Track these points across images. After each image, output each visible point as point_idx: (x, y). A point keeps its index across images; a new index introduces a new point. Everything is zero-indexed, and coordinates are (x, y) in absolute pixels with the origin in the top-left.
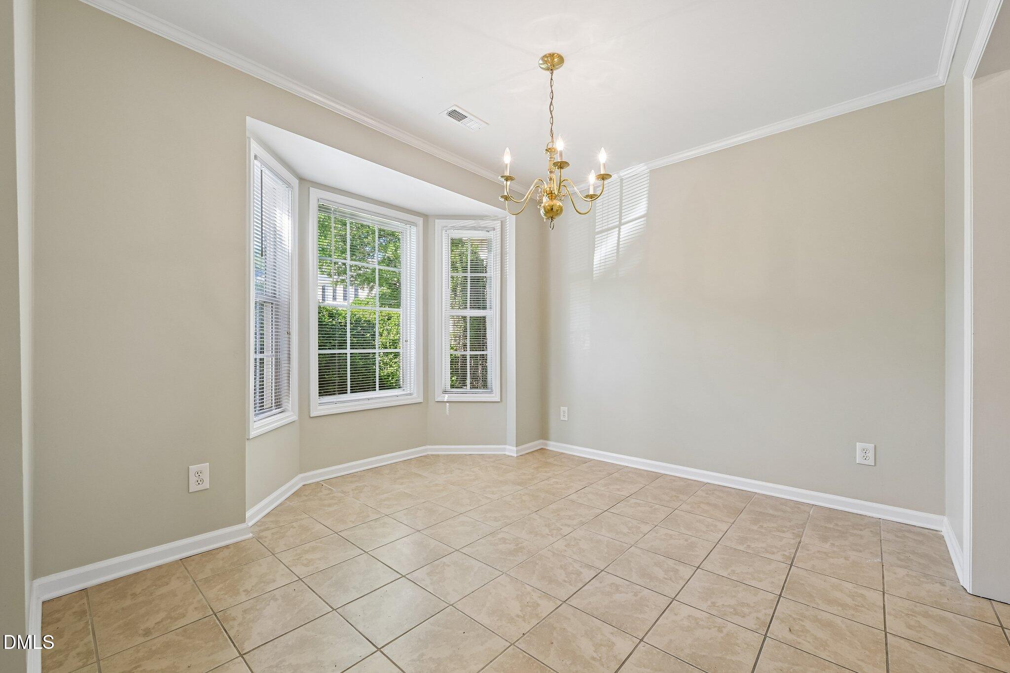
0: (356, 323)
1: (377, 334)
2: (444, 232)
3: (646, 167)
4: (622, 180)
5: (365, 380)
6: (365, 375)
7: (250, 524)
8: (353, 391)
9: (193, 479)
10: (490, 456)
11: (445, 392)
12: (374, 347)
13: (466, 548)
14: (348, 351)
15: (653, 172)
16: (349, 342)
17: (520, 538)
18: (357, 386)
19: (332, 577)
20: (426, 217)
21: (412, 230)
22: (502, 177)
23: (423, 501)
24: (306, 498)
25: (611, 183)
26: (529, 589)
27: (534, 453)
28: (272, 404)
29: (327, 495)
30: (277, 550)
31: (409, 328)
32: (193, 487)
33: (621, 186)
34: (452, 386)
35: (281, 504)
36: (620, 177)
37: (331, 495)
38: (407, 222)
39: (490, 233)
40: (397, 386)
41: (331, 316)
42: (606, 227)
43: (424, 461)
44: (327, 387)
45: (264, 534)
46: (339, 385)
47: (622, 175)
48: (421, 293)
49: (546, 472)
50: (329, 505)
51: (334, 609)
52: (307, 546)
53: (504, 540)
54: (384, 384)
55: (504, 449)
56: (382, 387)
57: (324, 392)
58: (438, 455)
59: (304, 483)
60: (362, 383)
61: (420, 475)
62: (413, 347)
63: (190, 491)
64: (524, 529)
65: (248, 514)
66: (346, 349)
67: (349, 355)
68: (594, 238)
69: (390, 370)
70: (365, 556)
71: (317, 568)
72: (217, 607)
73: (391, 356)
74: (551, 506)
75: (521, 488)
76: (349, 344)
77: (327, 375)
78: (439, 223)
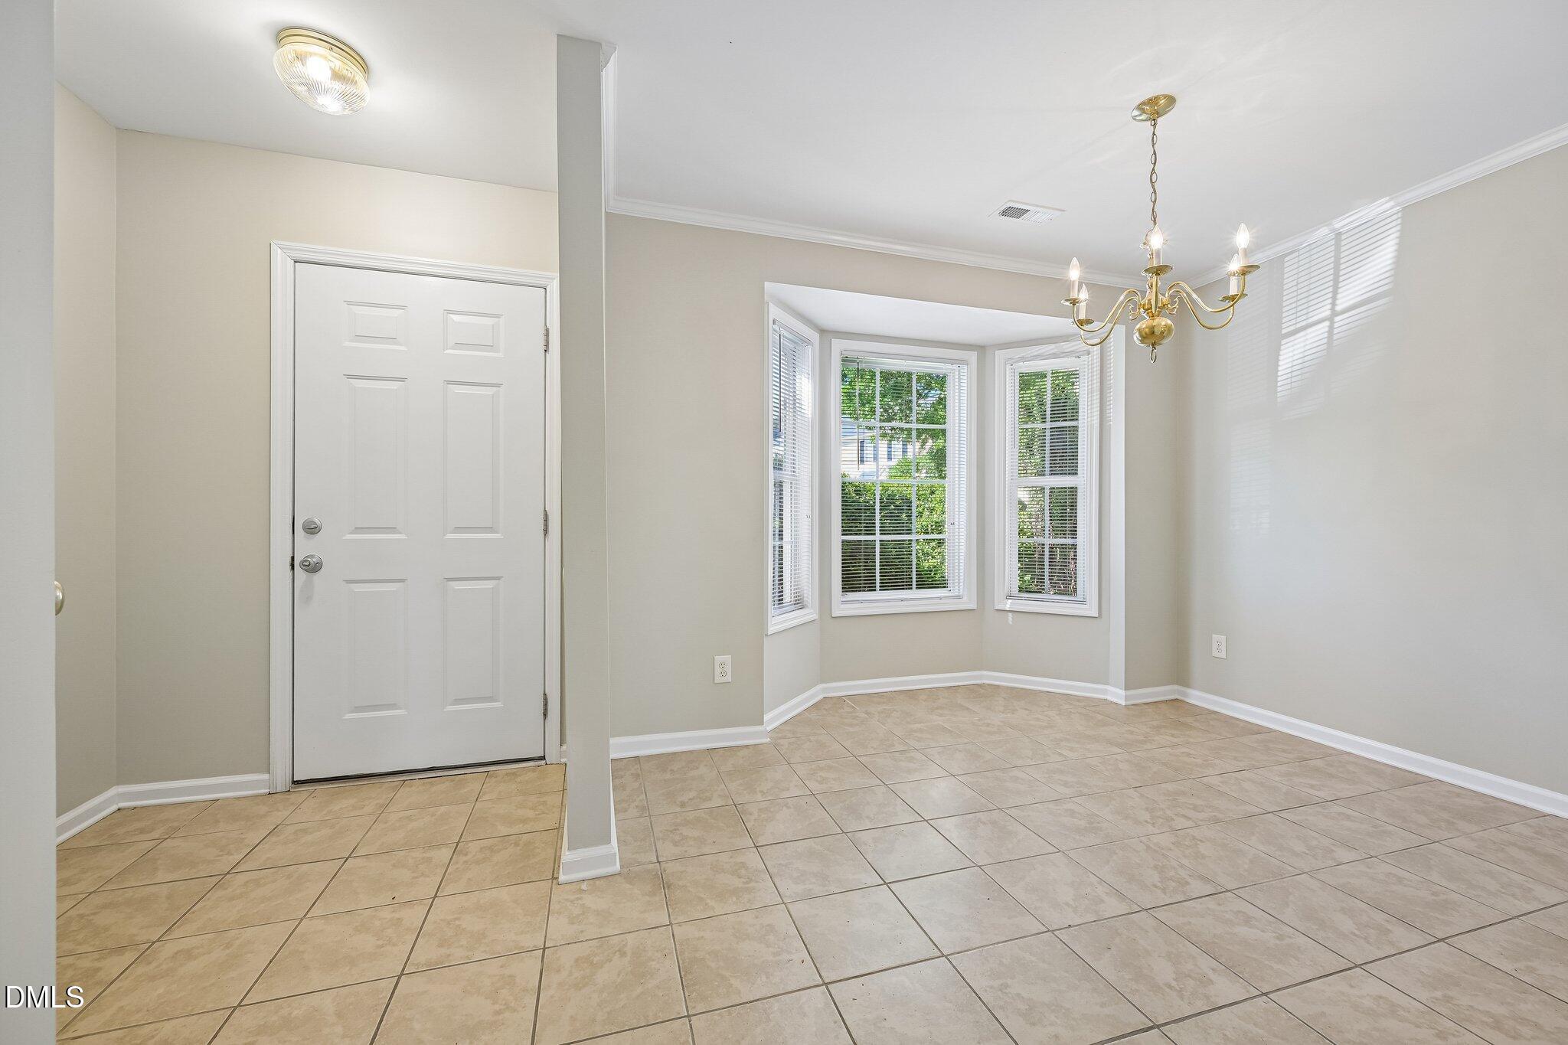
0: (888, 501)
1: (914, 514)
2: (1008, 367)
3: (1392, 203)
4: (1338, 235)
5: (900, 575)
6: (900, 568)
7: (769, 728)
8: (883, 588)
9: (718, 670)
10: (1079, 699)
11: (1010, 597)
12: (909, 532)
13: (1013, 809)
14: (878, 537)
15: (1408, 211)
16: (878, 525)
17: (1098, 816)
18: (889, 583)
19: (845, 801)
20: (982, 349)
21: (962, 371)
22: (1067, 300)
23: (966, 741)
24: (825, 712)
25: (1314, 246)
26: (1094, 879)
27: (1160, 705)
28: (791, 598)
29: (848, 713)
30: (792, 761)
31: (957, 506)
32: (718, 679)
33: (1338, 246)
34: (1021, 590)
35: (799, 715)
36: (1333, 230)
37: (854, 714)
38: (952, 361)
39: (1083, 358)
40: (942, 584)
41: (858, 492)
42: (1304, 323)
43: (979, 692)
44: (853, 581)
45: (782, 741)
46: (865, 580)
47: (1337, 226)
48: (974, 456)
49: (1173, 735)
50: (851, 725)
51: (843, 832)
52: (822, 764)
53: (1072, 813)
54: (924, 581)
55: (1105, 692)
56: (921, 585)
57: (849, 588)
58: (998, 687)
59: (827, 696)
60: (895, 579)
61: (968, 709)
62: (963, 533)
63: (716, 682)
64: (1108, 806)
65: (766, 718)
66: (875, 534)
67: (878, 543)
68: (1280, 345)
69: (932, 562)
70: (883, 789)
71: (831, 788)
72: (738, 800)
73: (933, 544)
74: (1163, 785)
75: (1121, 751)
76: (878, 529)
77: (853, 567)
78: (1000, 355)
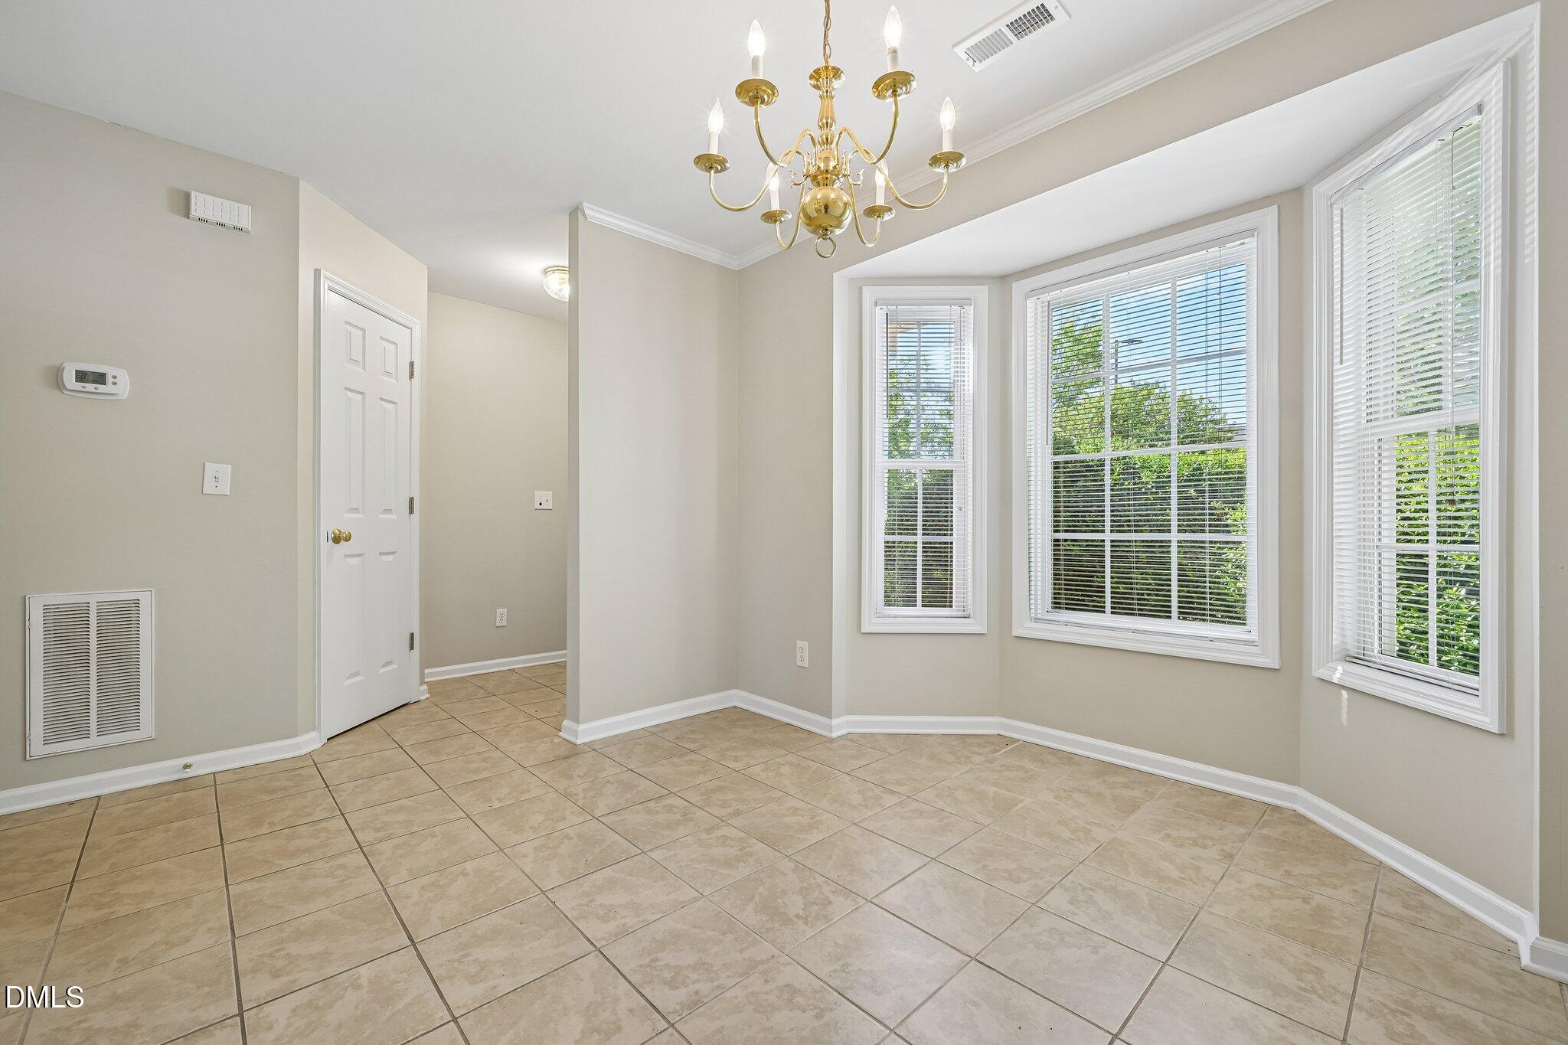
8: (1113, 611)
9: (798, 654)
11: (1351, 659)
12: (1165, 528)
14: (1108, 536)
32: (799, 662)
59: (1002, 733)
62: (1254, 531)
63: (797, 665)
66: (1103, 531)
67: (1108, 544)
76: (1108, 523)
